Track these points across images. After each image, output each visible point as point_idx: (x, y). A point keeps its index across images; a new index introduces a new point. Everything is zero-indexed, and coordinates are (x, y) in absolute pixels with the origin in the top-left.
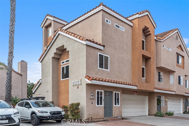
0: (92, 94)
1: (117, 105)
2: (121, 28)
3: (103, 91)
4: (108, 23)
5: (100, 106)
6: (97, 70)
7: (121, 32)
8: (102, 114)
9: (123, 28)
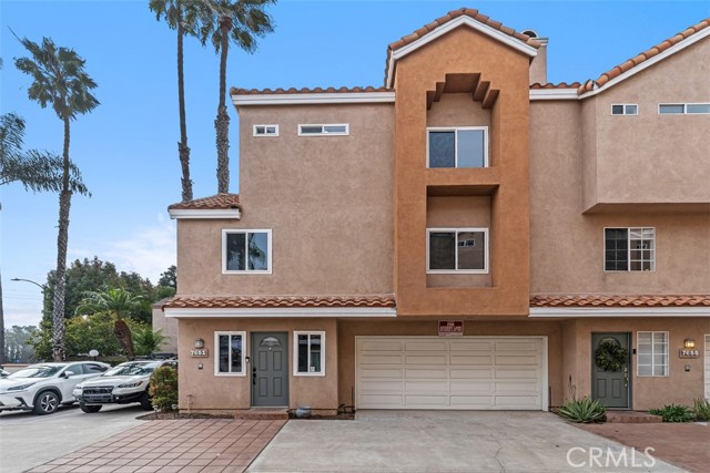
0: (198, 344)
1: (311, 373)
2: (328, 129)
3: (244, 334)
4: (266, 134)
5: (230, 374)
6: (219, 277)
7: (334, 140)
8: (238, 396)
9: (341, 128)
